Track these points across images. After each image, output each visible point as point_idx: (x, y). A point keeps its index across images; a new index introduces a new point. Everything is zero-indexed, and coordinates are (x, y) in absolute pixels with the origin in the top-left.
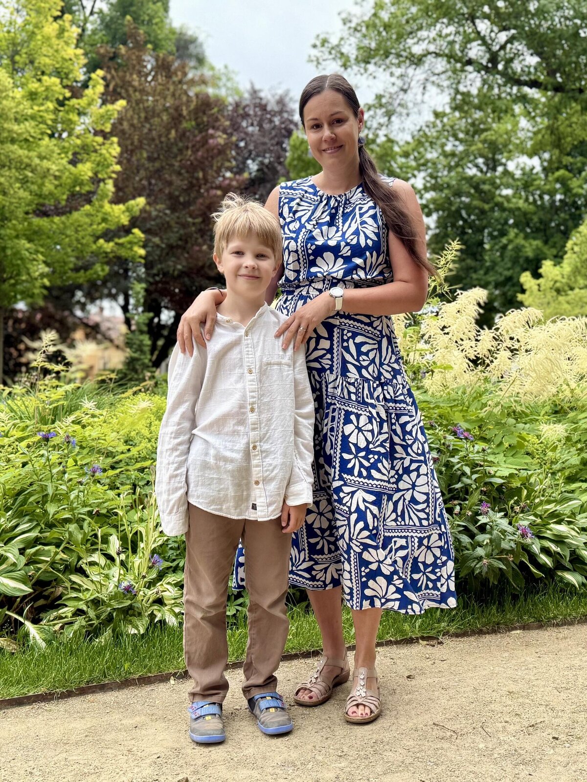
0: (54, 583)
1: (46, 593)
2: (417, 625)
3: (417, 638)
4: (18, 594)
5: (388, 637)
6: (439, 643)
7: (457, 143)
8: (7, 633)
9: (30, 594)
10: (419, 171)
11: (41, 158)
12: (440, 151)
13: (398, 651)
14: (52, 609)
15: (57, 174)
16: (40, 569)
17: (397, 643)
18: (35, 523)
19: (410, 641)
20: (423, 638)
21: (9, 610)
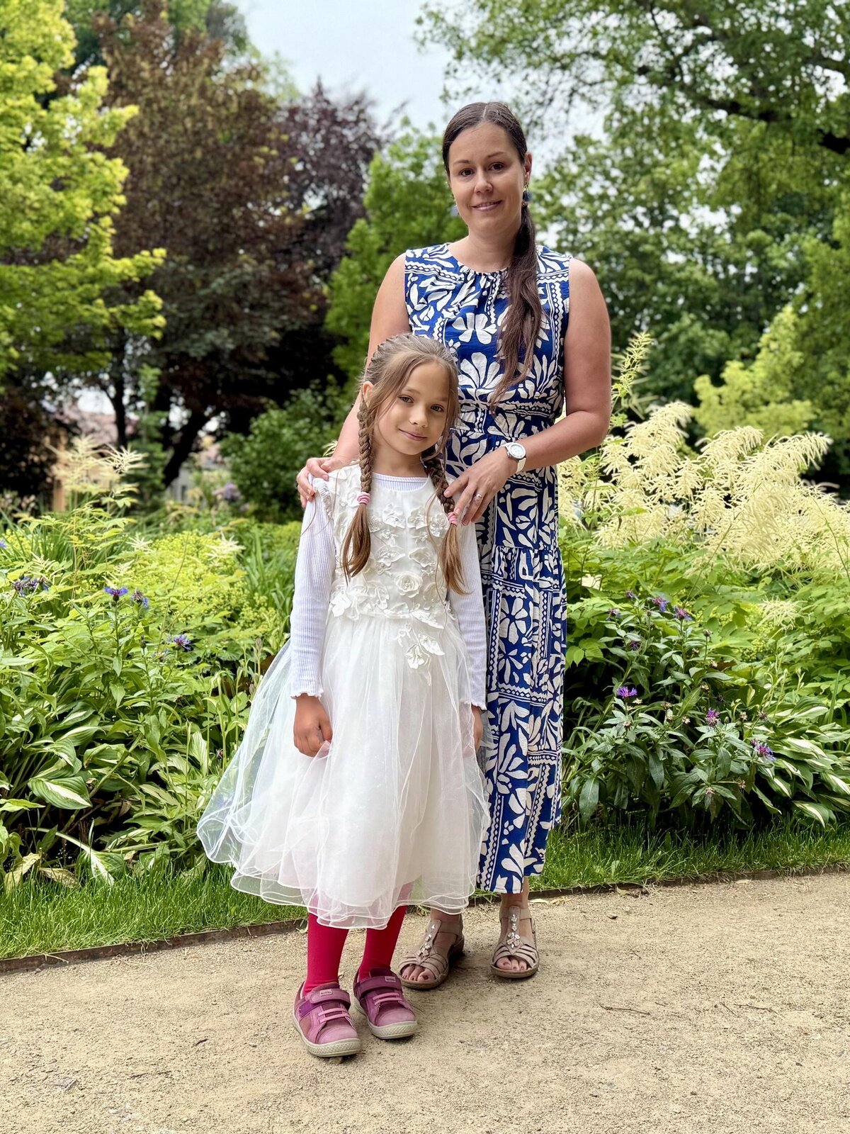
0: (118, 796)
1: (106, 809)
2: (613, 868)
3: (614, 886)
4: (71, 807)
5: (576, 883)
6: (646, 893)
7: (608, 183)
8: (62, 861)
9: (88, 809)
10: (552, 222)
11: (15, 180)
12: (581, 195)
13: (589, 903)
14: (118, 830)
15: (37, 205)
16: (101, 775)
17: (588, 891)
18: (91, 712)
19: (605, 889)
20: (621, 886)
21: (59, 830)
